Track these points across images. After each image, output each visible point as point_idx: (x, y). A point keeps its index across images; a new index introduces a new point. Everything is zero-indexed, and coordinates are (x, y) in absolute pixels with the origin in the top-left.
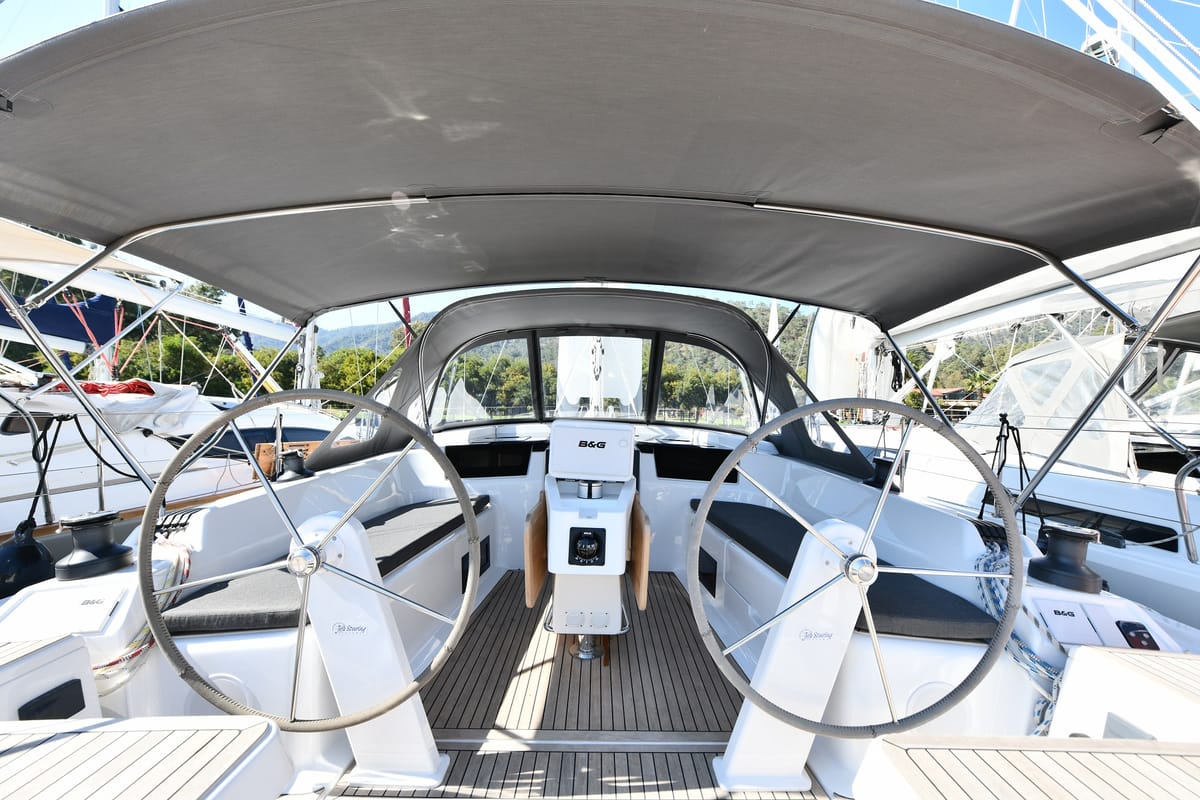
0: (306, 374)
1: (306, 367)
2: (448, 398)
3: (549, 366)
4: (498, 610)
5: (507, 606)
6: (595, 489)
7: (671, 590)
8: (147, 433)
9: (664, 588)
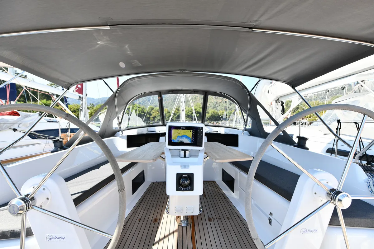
0: (83, 110)
1: (83, 108)
2: (129, 118)
3: (166, 109)
4: (147, 200)
5: (151, 199)
6: (187, 154)
7: (216, 189)
8: (15, 130)
9: (213, 189)
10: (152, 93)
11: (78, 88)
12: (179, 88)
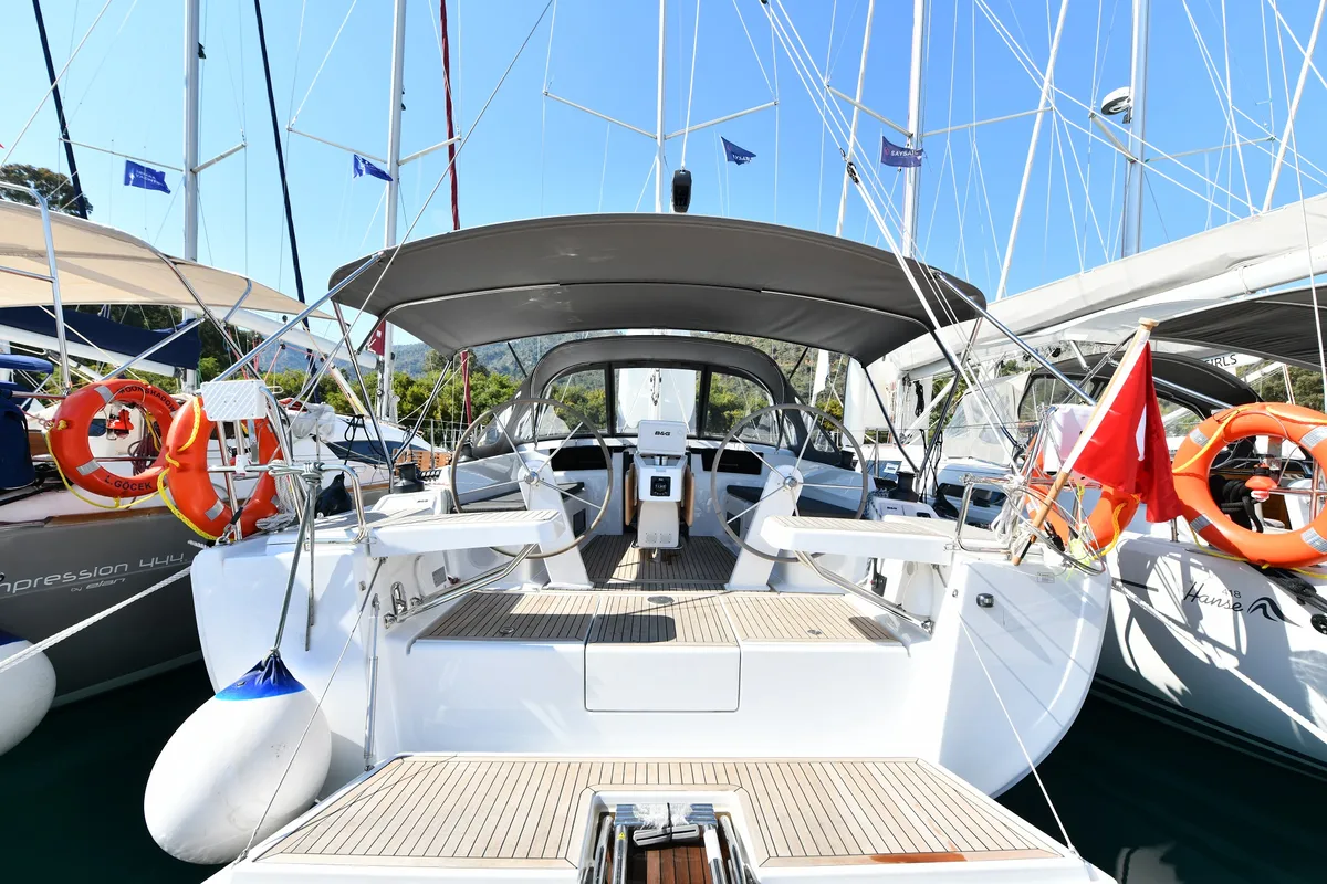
0: (385, 397)
1: (385, 390)
6: (664, 461)
8: (316, 439)
10: (593, 366)
11: (377, 338)
12: (647, 356)
